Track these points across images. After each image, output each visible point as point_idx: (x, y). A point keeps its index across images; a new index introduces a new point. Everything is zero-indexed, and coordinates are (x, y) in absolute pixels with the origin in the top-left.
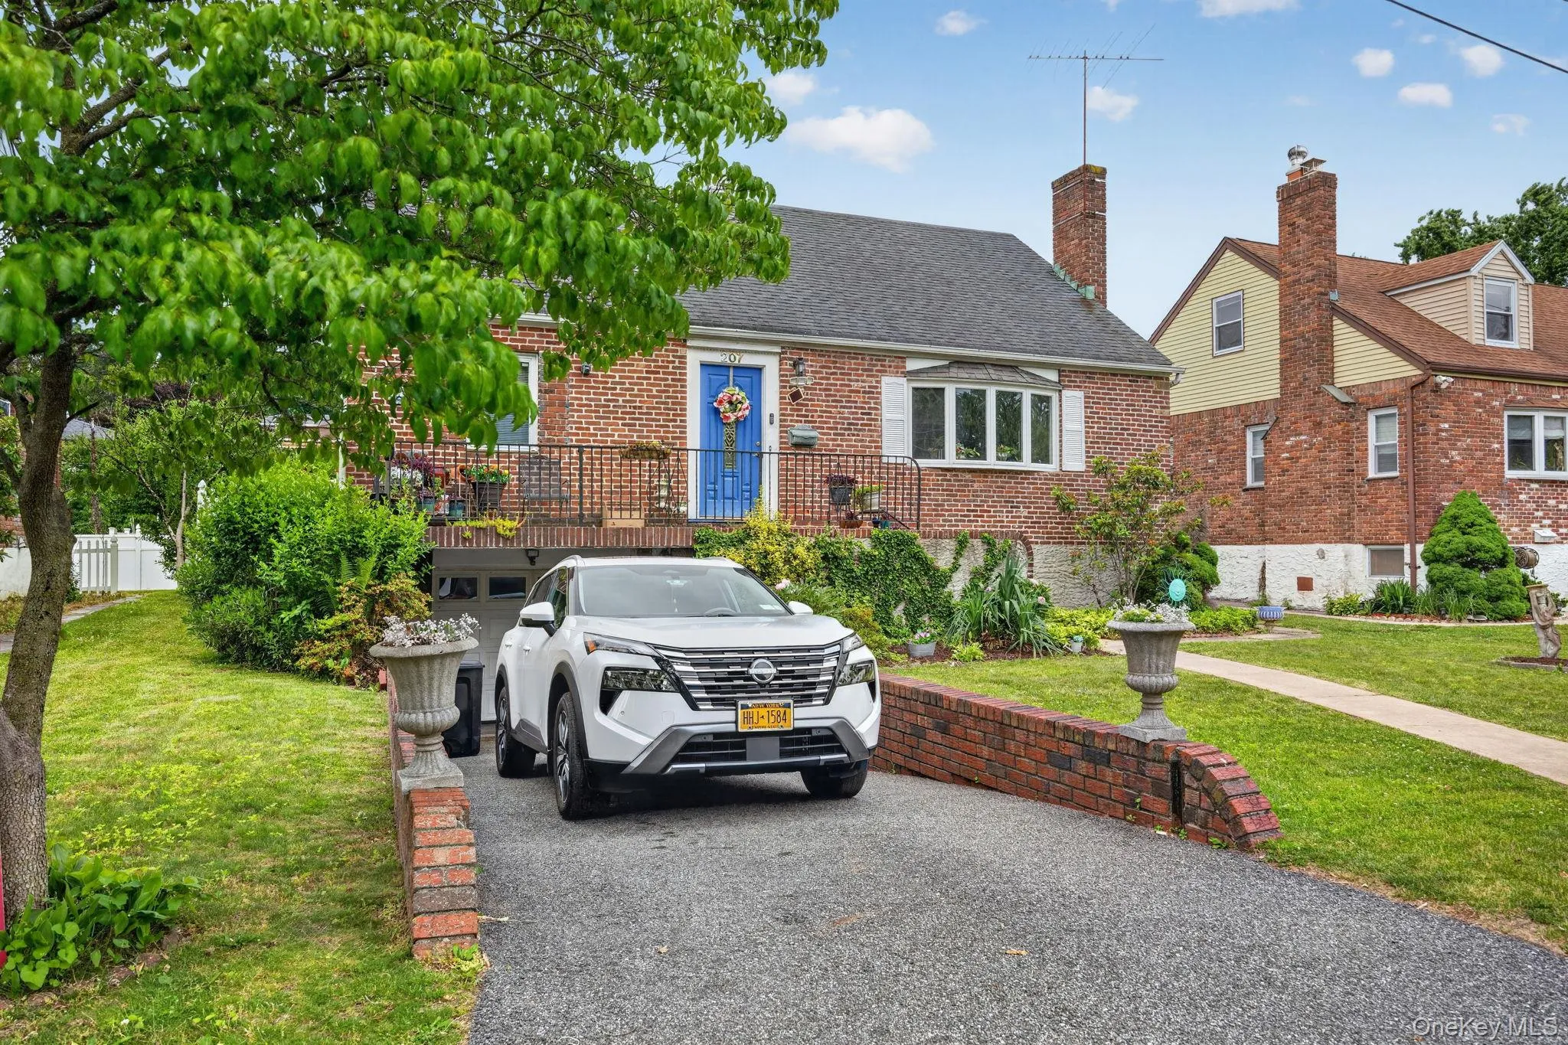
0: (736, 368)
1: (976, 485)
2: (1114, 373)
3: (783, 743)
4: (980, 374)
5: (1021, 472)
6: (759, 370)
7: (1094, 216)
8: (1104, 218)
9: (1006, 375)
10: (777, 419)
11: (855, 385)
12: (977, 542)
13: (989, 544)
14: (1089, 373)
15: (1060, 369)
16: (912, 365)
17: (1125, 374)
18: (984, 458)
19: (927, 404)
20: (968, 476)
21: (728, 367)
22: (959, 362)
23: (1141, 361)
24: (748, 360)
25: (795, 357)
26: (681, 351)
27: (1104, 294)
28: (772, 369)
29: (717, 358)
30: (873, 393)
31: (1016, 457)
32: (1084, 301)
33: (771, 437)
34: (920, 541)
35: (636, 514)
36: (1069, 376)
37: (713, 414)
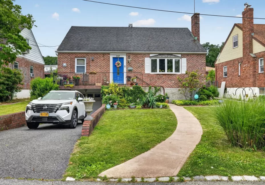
0: (119, 58)
1: (164, 77)
2: (193, 54)
3: (48, 119)
4: (164, 56)
5: (173, 74)
6: (123, 58)
7: (197, 23)
8: (199, 23)
9: (169, 56)
10: (126, 66)
11: (140, 60)
12: (153, 88)
13: (155, 88)
14: (188, 55)
15: (182, 54)
16: (151, 55)
17: (195, 54)
18: (165, 72)
19: (154, 62)
20: (162, 75)
21: (118, 58)
22: (160, 54)
23: (199, 52)
24: (121, 56)
25: (129, 55)
26: (109, 56)
27: (199, 39)
28: (125, 57)
29: (115, 56)
30: (144, 61)
31: (172, 71)
32: (195, 40)
33: (125, 70)
34: (142, 88)
35: (100, 83)
36: (183, 56)
37: (115, 66)
